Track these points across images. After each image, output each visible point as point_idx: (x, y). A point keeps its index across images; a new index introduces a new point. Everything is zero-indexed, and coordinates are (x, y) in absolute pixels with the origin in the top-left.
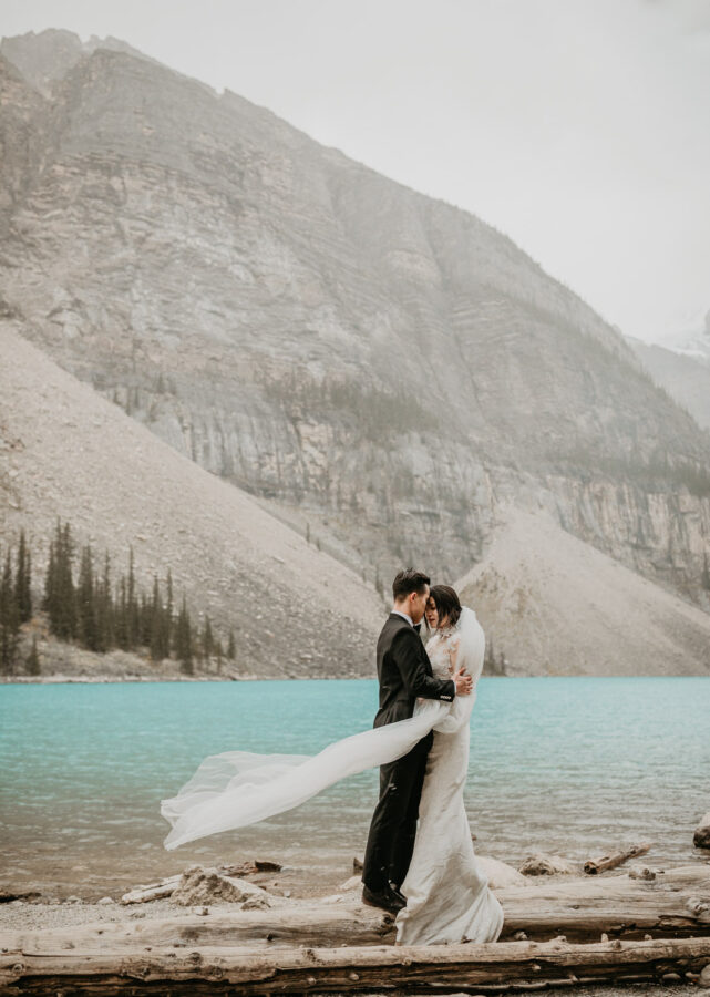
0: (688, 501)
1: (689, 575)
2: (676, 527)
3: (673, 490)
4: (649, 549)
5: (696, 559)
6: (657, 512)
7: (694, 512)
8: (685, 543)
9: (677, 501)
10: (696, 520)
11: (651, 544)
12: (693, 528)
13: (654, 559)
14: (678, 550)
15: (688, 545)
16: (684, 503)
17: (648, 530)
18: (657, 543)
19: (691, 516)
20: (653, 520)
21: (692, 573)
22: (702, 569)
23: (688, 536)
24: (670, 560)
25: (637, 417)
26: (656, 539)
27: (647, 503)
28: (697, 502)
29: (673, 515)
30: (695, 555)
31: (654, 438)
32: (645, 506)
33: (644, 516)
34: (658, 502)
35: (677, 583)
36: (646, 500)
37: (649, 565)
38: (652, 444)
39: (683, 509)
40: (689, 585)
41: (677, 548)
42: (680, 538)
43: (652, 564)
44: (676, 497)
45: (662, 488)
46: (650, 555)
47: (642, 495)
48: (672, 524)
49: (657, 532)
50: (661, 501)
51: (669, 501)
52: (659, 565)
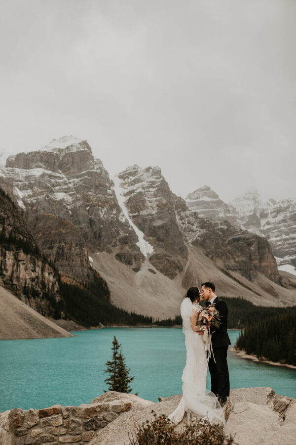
0: (22, 255)
1: (18, 287)
2: (16, 266)
3: (17, 250)
4: (4, 275)
5: (22, 280)
6: (9, 259)
7: (23, 261)
8: (18, 273)
9: (18, 255)
10: (23, 264)
11: (4, 273)
12: (22, 267)
13: (5, 279)
14: (15, 277)
15: (19, 274)
16: (20, 256)
17: (4, 266)
18: (7, 273)
19: (22, 262)
20: (7, 262)
21: (19, 287)
22: (23, 285)
23: (20, 270)
24: (11, 280)
25: (6, 216)
26: (7, 270)
27: (6, 255)
28: (25, 256)
29: (15, 261)
30: (21, 279)
31: (11, 226)
32: (4, 256)
33: (4, 261)
34: (10, 255)
35: (12, 291)
36: (5, 253)
37: (2, 282)
38: (10, 229)
39: (20, 258)
40: (18, 292)
41: (15, 275)
42: (17, 271)
43: (4, 281)
44: (17, 253)
45: (13, 249)
46: (3, 278)
47: (4, 251)
48: (14, 265)
49: (8, 267)
50: (11, 254)
51: (14, 255)
52: (6, 282)
